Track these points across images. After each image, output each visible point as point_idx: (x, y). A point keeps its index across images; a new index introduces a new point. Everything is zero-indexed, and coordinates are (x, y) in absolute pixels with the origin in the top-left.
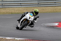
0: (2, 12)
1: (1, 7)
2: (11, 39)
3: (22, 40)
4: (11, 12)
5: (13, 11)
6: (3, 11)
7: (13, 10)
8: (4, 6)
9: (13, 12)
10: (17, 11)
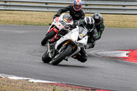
1: (2, 8)
2: (20, 80)
5: (28, 19)
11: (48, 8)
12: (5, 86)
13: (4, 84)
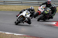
0: (3, 8)
3: (21, 35)
4: (12, 9)
8: (6, 3)
9: (14, 9)
11: (22, 4)
12: (4, 37)
13: (3, 36)
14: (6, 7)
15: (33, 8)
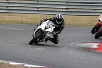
2: (18, 65)
5: (24, 19)
6: (7, 18)
7: (25, 17)
9: (25, 21)
10: (31, 20)
14: (11, 17)
15: (61, 17)
